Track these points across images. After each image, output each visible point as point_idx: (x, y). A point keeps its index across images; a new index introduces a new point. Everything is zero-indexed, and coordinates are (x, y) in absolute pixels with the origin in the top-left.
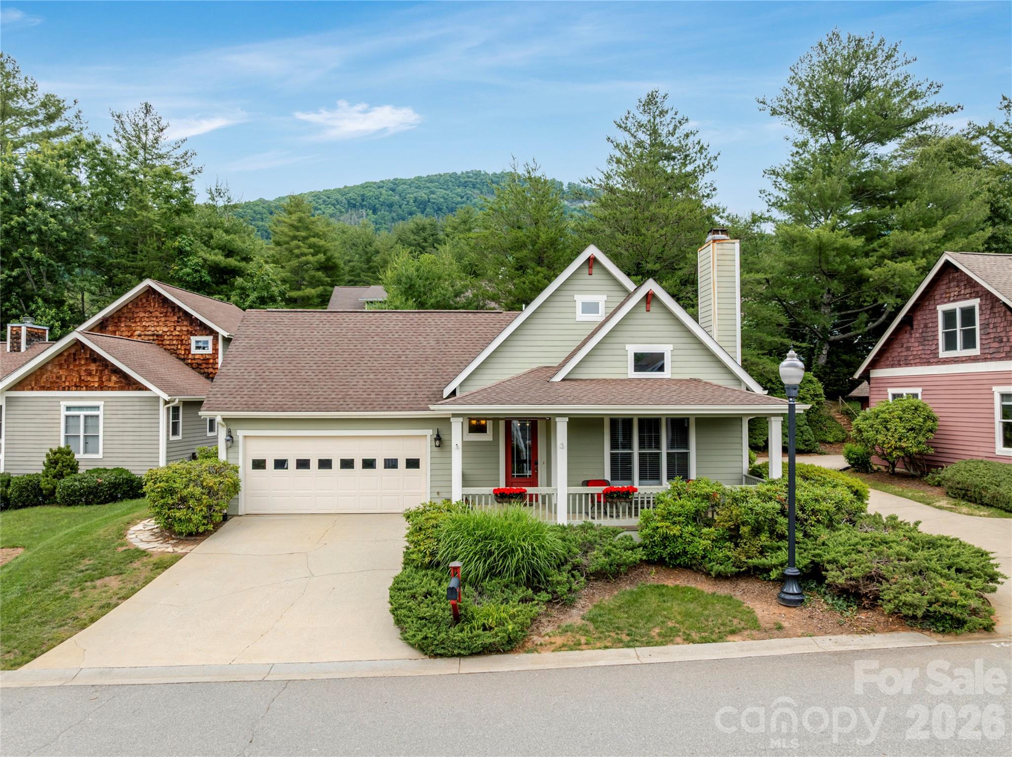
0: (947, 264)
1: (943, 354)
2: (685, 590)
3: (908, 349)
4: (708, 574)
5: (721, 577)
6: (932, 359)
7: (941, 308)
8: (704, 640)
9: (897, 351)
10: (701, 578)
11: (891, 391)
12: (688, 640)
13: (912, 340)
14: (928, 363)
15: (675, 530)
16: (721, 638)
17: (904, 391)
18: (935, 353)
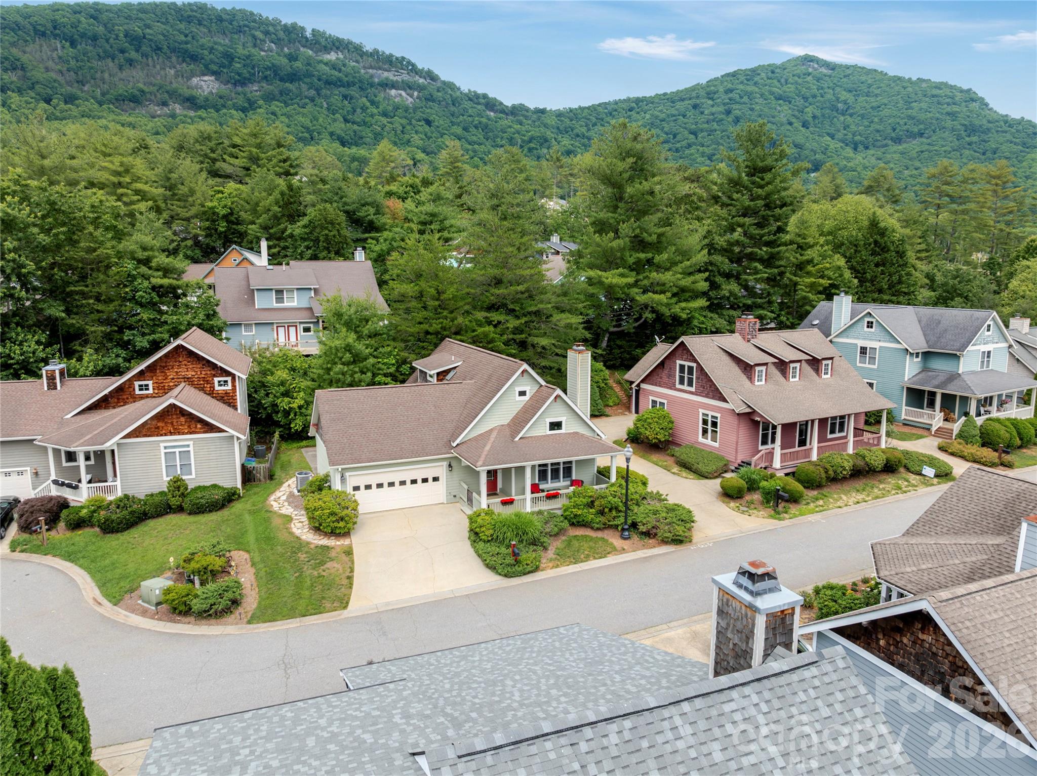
0: (682, 342)
1: (678, 386)
2: (586, 536)
3: (661, 378)
4: (592, 528)
5: (598, 529)
6: (672, 387)
7: (679, 362)
8: (601, 558)
9: (655, 378)
10: (589, 530)
11: (651, 398)
12: (595, 558)
13: (664, 373)
14: (671, 388)
15: (580, 512)
16: (605, 557)
17: (659, 400)
18: (675, 385)
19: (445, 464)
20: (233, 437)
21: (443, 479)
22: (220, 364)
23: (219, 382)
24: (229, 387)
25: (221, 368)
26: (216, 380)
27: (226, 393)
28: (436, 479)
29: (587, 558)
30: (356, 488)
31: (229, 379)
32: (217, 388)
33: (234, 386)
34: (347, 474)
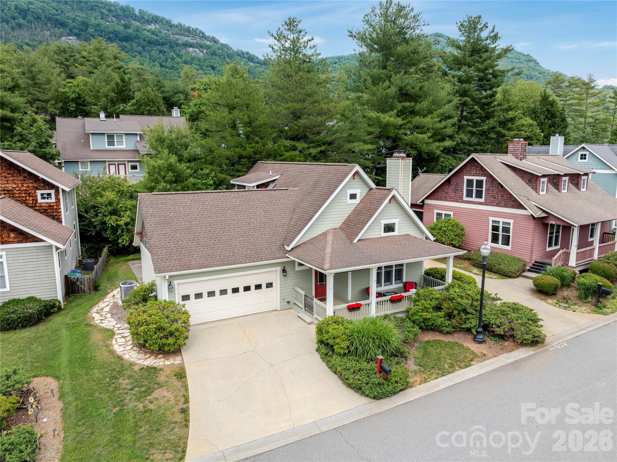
0: (473, 159)
1: (465, 198)
3: (447, 193)
4: (441, 332)
5: (448, 333)
6: (459, 200)
7: (466, 178)
9: (439, 194)
11: (436, 211)
12: (461, 368)
13: (450, 190)
14: (457, 201)
15: (429, 316)
17: (444, 212)
18: (461, 198)
19: (279, 269)
20: (51, 246)
21: (277, 285)
22: (41, 176)
23: (42, 195)
24: (53, 200)
25: (44, 181)
26: (39, 193)
27: (50, 206)
28: (269, 285)
29: (452, 369)
30: (186, 298)
31: (52, 192)
32: (40, 200)
33: (58, 199)
34: (175, 282)
